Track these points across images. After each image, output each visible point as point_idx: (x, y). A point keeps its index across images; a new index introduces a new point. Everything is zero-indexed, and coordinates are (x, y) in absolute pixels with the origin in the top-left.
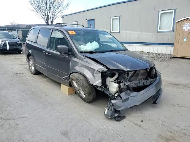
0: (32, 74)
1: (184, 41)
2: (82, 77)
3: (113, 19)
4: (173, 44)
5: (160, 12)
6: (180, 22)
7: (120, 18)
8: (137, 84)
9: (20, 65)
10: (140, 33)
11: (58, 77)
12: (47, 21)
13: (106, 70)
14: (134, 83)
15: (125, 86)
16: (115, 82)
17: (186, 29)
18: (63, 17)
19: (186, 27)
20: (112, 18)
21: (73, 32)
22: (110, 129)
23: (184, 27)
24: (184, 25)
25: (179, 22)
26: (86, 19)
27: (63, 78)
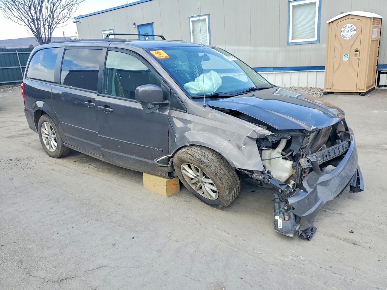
0: (50, 156)
1: (344, 60)
2: (210, 155)
3: (193, 22)
4: (322, 68)
5: (292, 4)
6: (335, 23)
7: (209, 18)
8: (326, 156)
9: (8, 137)
10: (252, 48)
11: (134, 160)
12: (38, 31)
13: (268, 133)
14: (321, 155)
15: (310, 164)
16: (283, 158)
17: (348, 36)
18: (78, 20)
19: (346, 33)
20: (191, 19)
21: (161, 51)
22: (304, 261)
23: (342, 31)
24: (343, 29)
25: (332, 22)
26: (135, 24)
27: (158, 162)
